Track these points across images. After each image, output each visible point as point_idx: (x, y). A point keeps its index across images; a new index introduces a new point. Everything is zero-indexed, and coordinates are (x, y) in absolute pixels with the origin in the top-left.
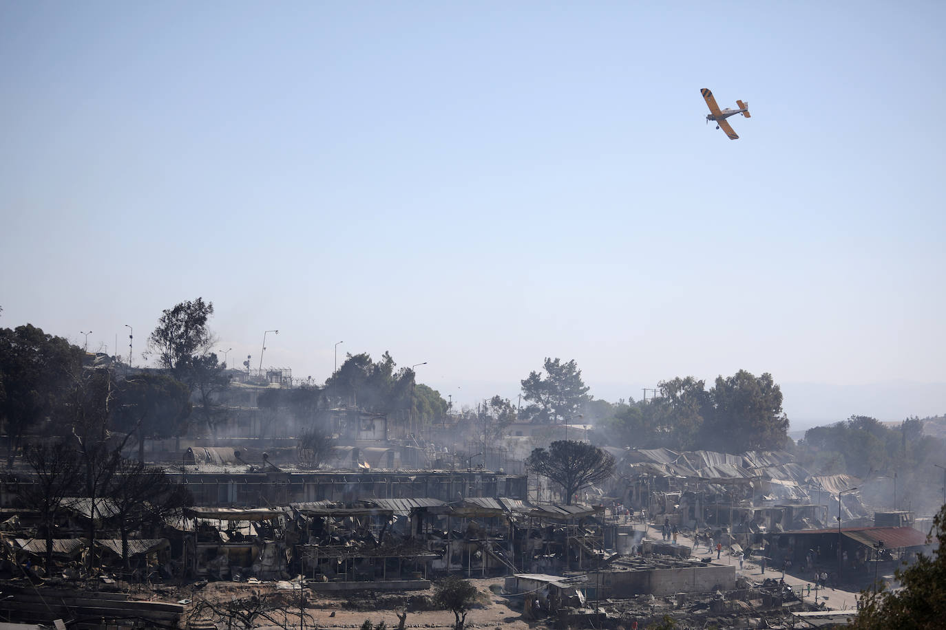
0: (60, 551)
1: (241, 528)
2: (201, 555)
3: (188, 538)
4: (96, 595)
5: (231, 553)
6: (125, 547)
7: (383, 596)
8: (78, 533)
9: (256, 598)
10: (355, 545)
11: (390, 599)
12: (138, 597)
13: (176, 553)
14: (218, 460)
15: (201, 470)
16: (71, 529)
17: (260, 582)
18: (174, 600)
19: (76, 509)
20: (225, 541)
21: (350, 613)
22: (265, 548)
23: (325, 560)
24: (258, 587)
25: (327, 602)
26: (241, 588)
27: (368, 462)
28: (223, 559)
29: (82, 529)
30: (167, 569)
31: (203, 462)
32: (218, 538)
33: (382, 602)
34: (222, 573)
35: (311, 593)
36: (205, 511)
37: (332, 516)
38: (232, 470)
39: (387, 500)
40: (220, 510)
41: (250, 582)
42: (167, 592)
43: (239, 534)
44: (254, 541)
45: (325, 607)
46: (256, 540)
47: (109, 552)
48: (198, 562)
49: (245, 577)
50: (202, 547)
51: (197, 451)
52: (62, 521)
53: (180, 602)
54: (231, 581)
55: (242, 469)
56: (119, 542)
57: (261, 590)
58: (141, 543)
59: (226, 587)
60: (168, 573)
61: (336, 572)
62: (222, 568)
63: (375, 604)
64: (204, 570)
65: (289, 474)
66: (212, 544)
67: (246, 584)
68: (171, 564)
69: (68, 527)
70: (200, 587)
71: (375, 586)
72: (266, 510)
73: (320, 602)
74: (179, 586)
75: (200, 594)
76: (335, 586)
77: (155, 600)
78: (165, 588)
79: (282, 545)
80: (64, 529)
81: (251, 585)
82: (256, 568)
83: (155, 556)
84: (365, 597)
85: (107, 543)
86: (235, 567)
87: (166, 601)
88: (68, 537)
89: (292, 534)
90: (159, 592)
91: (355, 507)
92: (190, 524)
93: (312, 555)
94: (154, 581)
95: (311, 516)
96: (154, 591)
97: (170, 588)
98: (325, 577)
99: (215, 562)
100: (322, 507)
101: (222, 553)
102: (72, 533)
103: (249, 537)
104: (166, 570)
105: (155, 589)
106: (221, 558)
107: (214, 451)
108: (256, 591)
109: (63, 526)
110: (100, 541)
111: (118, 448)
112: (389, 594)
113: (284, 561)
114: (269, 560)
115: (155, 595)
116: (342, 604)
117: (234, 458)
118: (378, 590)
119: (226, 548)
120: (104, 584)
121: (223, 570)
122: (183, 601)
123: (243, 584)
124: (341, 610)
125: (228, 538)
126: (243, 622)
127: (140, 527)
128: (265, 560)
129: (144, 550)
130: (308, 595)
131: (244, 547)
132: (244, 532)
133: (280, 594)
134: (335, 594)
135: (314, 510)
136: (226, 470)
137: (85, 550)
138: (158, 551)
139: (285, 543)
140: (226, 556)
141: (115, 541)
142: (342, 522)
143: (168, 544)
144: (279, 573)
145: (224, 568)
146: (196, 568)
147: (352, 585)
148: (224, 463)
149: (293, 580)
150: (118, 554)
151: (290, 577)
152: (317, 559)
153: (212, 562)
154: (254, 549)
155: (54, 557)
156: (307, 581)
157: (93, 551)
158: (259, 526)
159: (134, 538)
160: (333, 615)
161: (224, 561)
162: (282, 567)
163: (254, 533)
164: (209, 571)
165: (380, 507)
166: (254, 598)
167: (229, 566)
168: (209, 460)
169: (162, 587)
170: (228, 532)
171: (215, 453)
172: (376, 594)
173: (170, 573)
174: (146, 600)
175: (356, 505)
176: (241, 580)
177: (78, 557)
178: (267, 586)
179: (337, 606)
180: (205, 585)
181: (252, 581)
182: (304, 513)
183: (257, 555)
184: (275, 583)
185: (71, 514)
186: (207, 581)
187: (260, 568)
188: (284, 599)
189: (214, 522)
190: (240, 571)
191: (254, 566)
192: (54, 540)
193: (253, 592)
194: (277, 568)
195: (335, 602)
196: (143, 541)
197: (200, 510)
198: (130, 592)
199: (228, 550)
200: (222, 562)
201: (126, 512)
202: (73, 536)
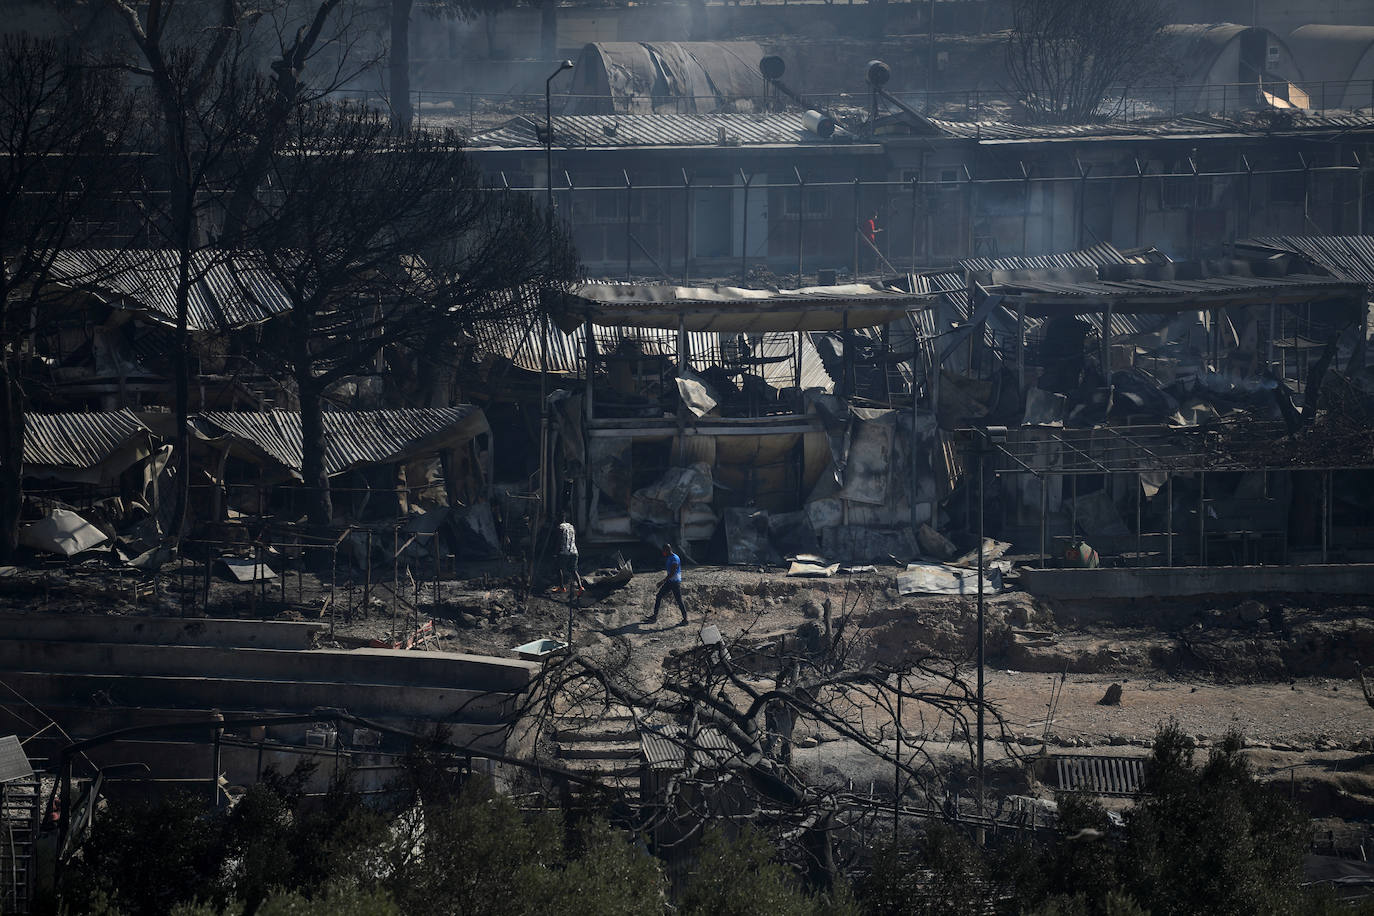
0: (54, 458)
1: (764, 361)
2: (608, 469)
3: (560, 403)
4: (194, 629)
5: (725, 460)
6: (314, 442)
7: (1317, 625)
8: (132, 387)
9: (815, 629)
10: (1206, 423)
11: (1346, 635)
12: (359, 632)
13: (515, 461)
14: (702, 93)
15: (627, 133)
16: (103, 374)
17: (835, 568)
18: (500, 641)
19: (122, 296)
20: (699, 413)
21: (1186, 688)
22: (855, 437)
23: (1092, 483)
24: (824, 588)
25: (1093, 647)
26: (762, 591)
27: (1303, 86)
28: (695, 482)
29: (145, 373)
30: (479, 520)
31: (644, 99)
32: (676, 401)
33: (1312, 644)
34: (687, 535)
35: (1030, 611)
36: (625, 300)
37: (1118, 309)
38: (748, 131)
39: (1350, 239)
40: (683, 293)
41: (797, 568)
42: (475, 611)
43: (757, 384)
44: (811, 410)
45: (1086, 665)
46: (819, 407)
47: (251, 463)
48: (596, 493)
49: (777, 553)
50: (610, 437)
51: (619, 54)
52: (71, 342)
53: (521, 649)
54: (724, 563)
55: (786, 129)
56: (289, 422)
57: (836, 601)
58: (380, 422)
59: (702, 589)
60: (480, 536)
61: (1132, 527)
62: (689, 517)
63: (1283, 653)
64: (620, 525)
65: (971, 144)
66: (650, 426)
67: (780, 578)
68: (495, 502)
69: (91, 362)
70: (602, 592)
71: (1285, 583)
72: (862, 289)
73: (1067, 647)
74: (519, 589)
75: (601, 618)
76: (1126, 584)
77: (430, 645)
78: (466, 598)
79: (924, 425)
80: (76, 372)
81: (798, 581)
82: (822, 513)
83: (432, 474)
84: (1247, 627)
85: (243, 425)
86: (737, 510)
87: (467, 646)
88: (95, 405)
89: (961, 384)
90: (442, 612)
91: (1215, 273)
92: (567, 349)
93: (1039, 463)
94: (426, 570)
95: (1033, 310)
96: (423, 608)
97: (487, 595)
98: (1086, 549)
99: (663, 493)
100: (1083, 274)
101: (691, 459)
102: (109, 388)
103: (794, 398)
104: (475, 527)
105: (426, 599)
106: (686, 479)
107: (685, 57)
108: (817, 599)
109: (73, 360)
110: (215, 419)
111: (287, 55)
112: (1344, 616)
113: (929, 487)
114: (872, 484)
115: (426, 626)
116: (1156, 655)
117: (758, 81)
118: (1296, 600)
119: (705, 441)
120: (231, 586)
121: (694, 524)
122: (533, 647)
123: (767, 578)
124: (1148, 676)
125: (711, 403)
126: (724, 729)
127: (379, 363)
128: (857, 482)
129: (390, 449)
130: (1017, 617)
131: (771, 435)
132: (777, 376)
133: (908, 615)
134: (1126, 616)
135: (1049, 286)
136: (722, 131)
137: (156, 452)
138: (444, 455)
139: (932, 419)
140: (704, 468)
141: (280, 417)
142: (1166, 331)
143: (482, 425)
144: (909, 533)
145: (696, 517)
146: (588, 520)
147: (1194, 580)
148: (725, 105)
149: (963, 560)
150: (288, 468)
151: (950, 548)
152: (1058, 481)
153: (650, 493)
154: (813, 443)
155: (30, 484)
156: (1017, 565)
157: (191, 459)
158: (838, 348)
159: (356, 405)
160: (1112, 698)
161: (697, 488)
162: (924, 510)
163: (817, 377)
164: (640, 526)
165: (1324, 272)
166: (807, 631)
167: (714, 506)
168: (665, 93)
169: (455, 591)
170: (713, 379)
171: (688, 63)
172: (1288, 613)
173: (491, 538)
174: (388, 645)
175: (1220, 263)
176: (760, 562)
177: (131, 482)
178: (862, 586)
179: (1134, 660)
180: (622, 581)
181: (803, 565)
182: (1008, 298)
183: (826, 464)
184: (891, 570)
185: (104, 313)
186: (628, 566)
187: (837, 514)
188: (926, 633)
189: (661, 340)
190: (759, 526)
191: (814, 505)
192: (34, 418)
193: (808, 610)
194: (904, 514)
195: (1126, 646)
196: (387, 414)
197: (604, 292)
198: (333, 614)
199: (712, 444)
200: (689, 497)
201: (317, 302)
202: (111, 401)
